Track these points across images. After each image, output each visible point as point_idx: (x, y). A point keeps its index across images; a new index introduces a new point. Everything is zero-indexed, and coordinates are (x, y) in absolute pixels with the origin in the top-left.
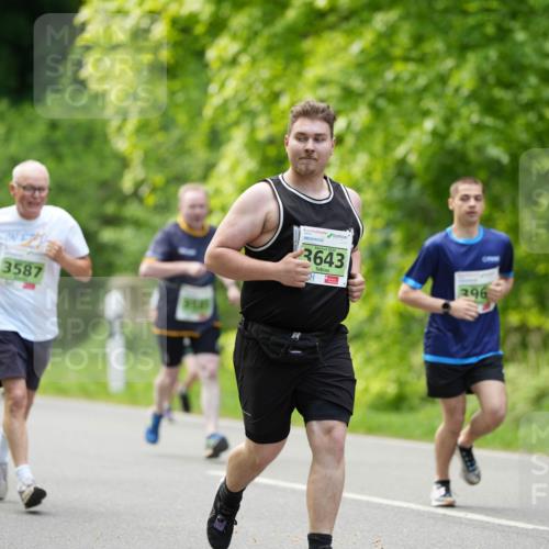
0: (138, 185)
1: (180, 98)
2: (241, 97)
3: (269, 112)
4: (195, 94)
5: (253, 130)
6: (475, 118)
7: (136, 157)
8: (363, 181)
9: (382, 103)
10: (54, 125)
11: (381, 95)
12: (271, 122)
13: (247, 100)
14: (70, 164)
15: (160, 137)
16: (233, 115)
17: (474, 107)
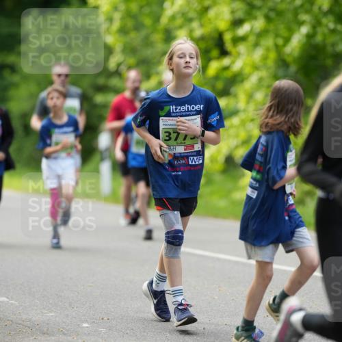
0: (119, 65)
3: (200, 19)
4: (155, 8)
5: (191, 31)
6: (332, 26)
7: (118, 48)
8: (261, 64)
9: (272, 15)
11: (272, 10)
12: (202, 26)
15: (133, 35)
16: (179, 21)
17: (331, 18)
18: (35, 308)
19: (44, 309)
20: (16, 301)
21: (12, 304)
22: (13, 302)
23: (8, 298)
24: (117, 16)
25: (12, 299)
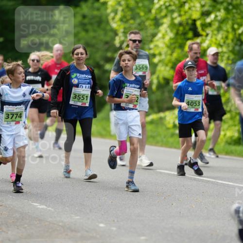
0: (122, 43)
1: (140, 5)
2: (167, 4)
3: (180, 11)
4: (146, 3)
5: (173, 19)
7: (121, 31)
8: (222, 41)
10: (84, 17)
11: (230, 4)
12: (180, 15)
13: (170, 5)
14: (91, 34)
15: (132, 21)
18: (66, 213)
19: (72, 214)
20: (52, 208)
21: (49, 210)
22: (50, 209)
23: (46, 206)
24: (120, 9)
25: (49, 206)
